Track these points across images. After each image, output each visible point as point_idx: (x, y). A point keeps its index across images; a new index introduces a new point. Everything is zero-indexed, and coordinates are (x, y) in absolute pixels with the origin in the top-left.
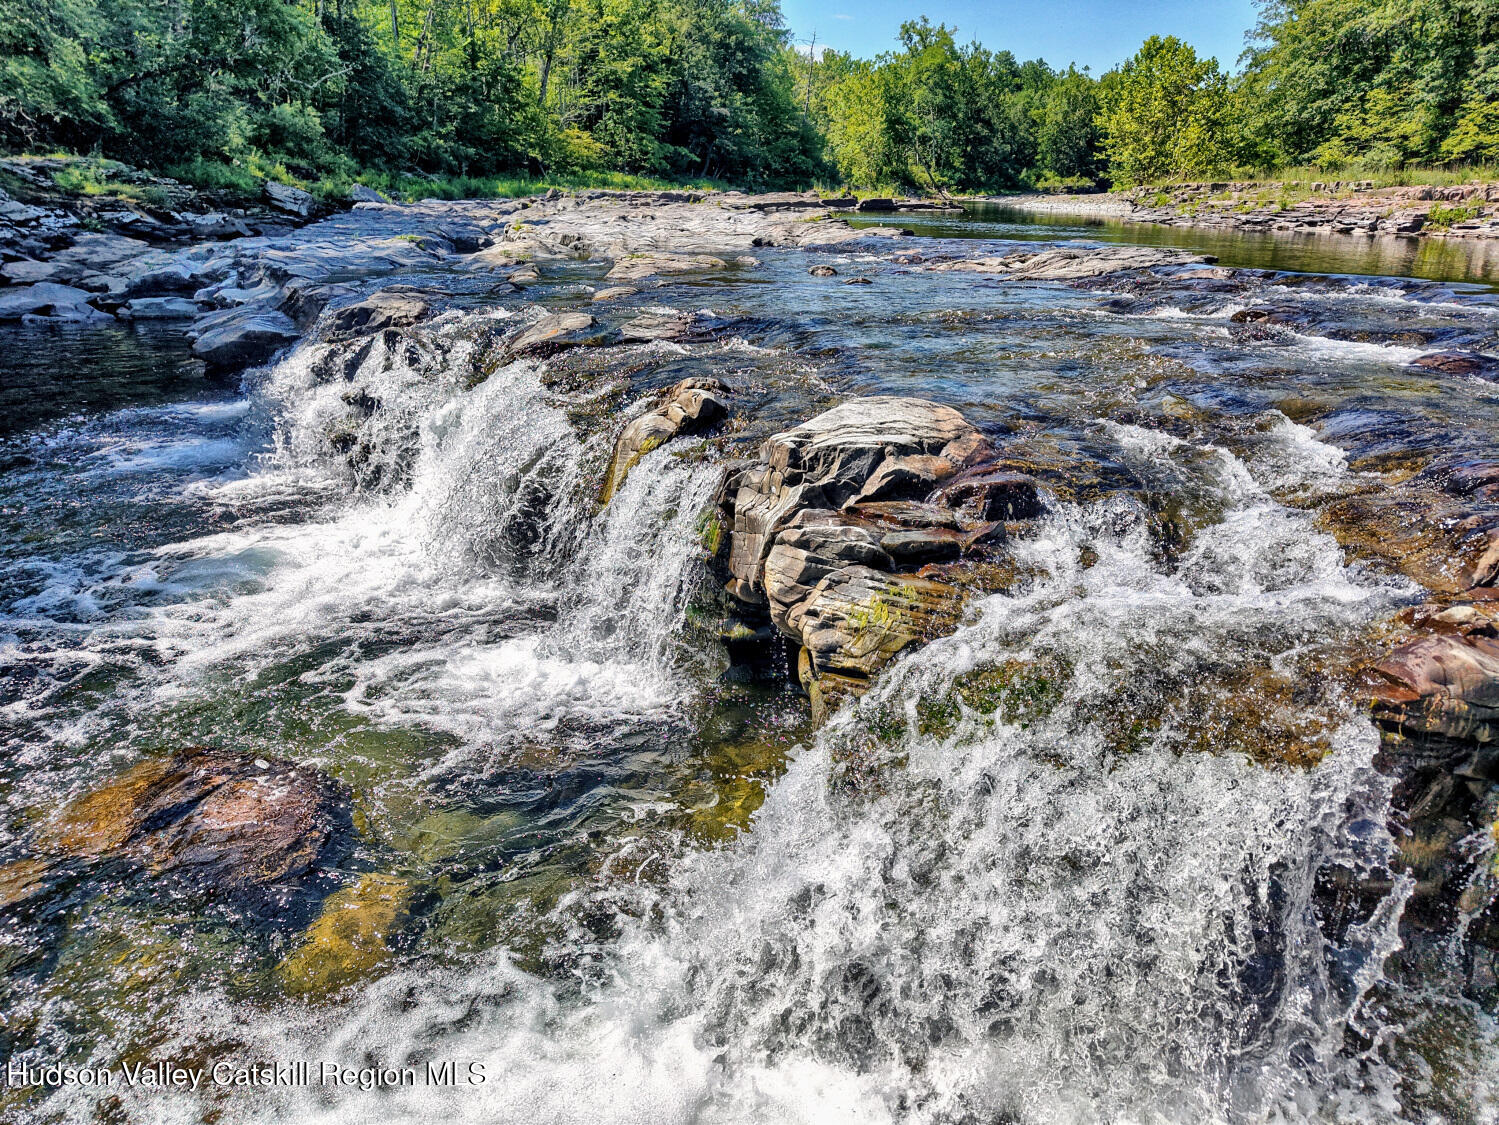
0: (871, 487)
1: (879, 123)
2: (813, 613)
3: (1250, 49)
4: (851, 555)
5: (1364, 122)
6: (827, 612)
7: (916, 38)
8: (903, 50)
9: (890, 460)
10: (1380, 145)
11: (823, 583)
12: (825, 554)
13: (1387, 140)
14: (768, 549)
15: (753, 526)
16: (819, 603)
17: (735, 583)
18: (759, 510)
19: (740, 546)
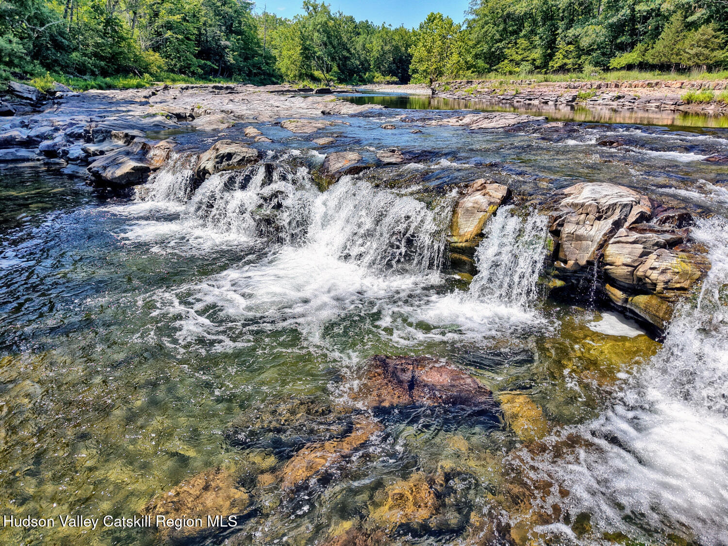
0: (632, 218)
1: (299, 49)
2: (653, 268)
3: (467, 19)
4: (658, 245)
5: (517, 53)
6: (662, 267)
7: (311, 8)
8: (306, 14)
9: (634, 208)
10: (524, 63)
11: (653, 257)
12: (648, 245)
13: (527, 61)
14: (602, 246)
15: (579, 238)
16: (656, 264)
17: (565, 262)
18: (581, 231)
19: (568, 247)
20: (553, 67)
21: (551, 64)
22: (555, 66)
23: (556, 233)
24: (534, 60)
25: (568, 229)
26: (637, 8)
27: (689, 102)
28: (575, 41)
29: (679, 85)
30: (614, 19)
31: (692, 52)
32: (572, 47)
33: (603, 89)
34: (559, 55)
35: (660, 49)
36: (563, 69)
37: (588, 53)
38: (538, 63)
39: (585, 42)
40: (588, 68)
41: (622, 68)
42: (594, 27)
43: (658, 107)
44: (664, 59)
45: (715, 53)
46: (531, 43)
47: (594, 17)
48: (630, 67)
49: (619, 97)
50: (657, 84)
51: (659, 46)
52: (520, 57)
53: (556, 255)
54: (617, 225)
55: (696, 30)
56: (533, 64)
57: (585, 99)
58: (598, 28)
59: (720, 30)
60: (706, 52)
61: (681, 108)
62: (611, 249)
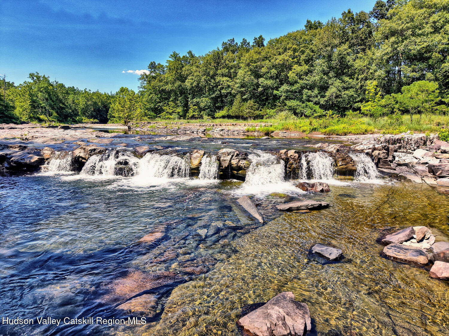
0: (235, 155)
1: (28, 102)
5: (169, 109)
7: (35, 78)
9: (235, 153)
11: (241, 161)
13: (175, 113)
14: (230, 161)
15: (225, 160)
16: (242, 163)
17: (222, 167)
19: (223, 163)
20: (188, 116)
21: (187, 114)
22: (190, 115)
23: (219, 160)
24: (179, 112)
25: (222, 159)
26: (222, 91)
27: (248, 131)
28: (197, 104)
29: (244, 125)
30: (214, 96)
31: (248, 111)
32: (196, 107)
33: (215, 126)
34: (190, 111)
35: (234, 110)
36: (193, 117)
37: (204, 110)
38: (181, 114)
39: (202, 105)
40: (205, 117)
41: (220, 118)
42: (205, 98)
43: (238, 133)
44: (237, 114)
45: (256, 112)
46: (176, 104)
47: (204, 94)
48: (223, 117)
49: (222, 130)
50: (236, 124)
51: (234, 108)
52: (171, 111)
53: (220, 165)
54: (232, 156)
55: (247, 102)
56: (178, 114)
57: (209, 130)
58: (207, 99)
59: (256, 102)
60: (252, 111)
61: (246, 134)
62: (232, 161)
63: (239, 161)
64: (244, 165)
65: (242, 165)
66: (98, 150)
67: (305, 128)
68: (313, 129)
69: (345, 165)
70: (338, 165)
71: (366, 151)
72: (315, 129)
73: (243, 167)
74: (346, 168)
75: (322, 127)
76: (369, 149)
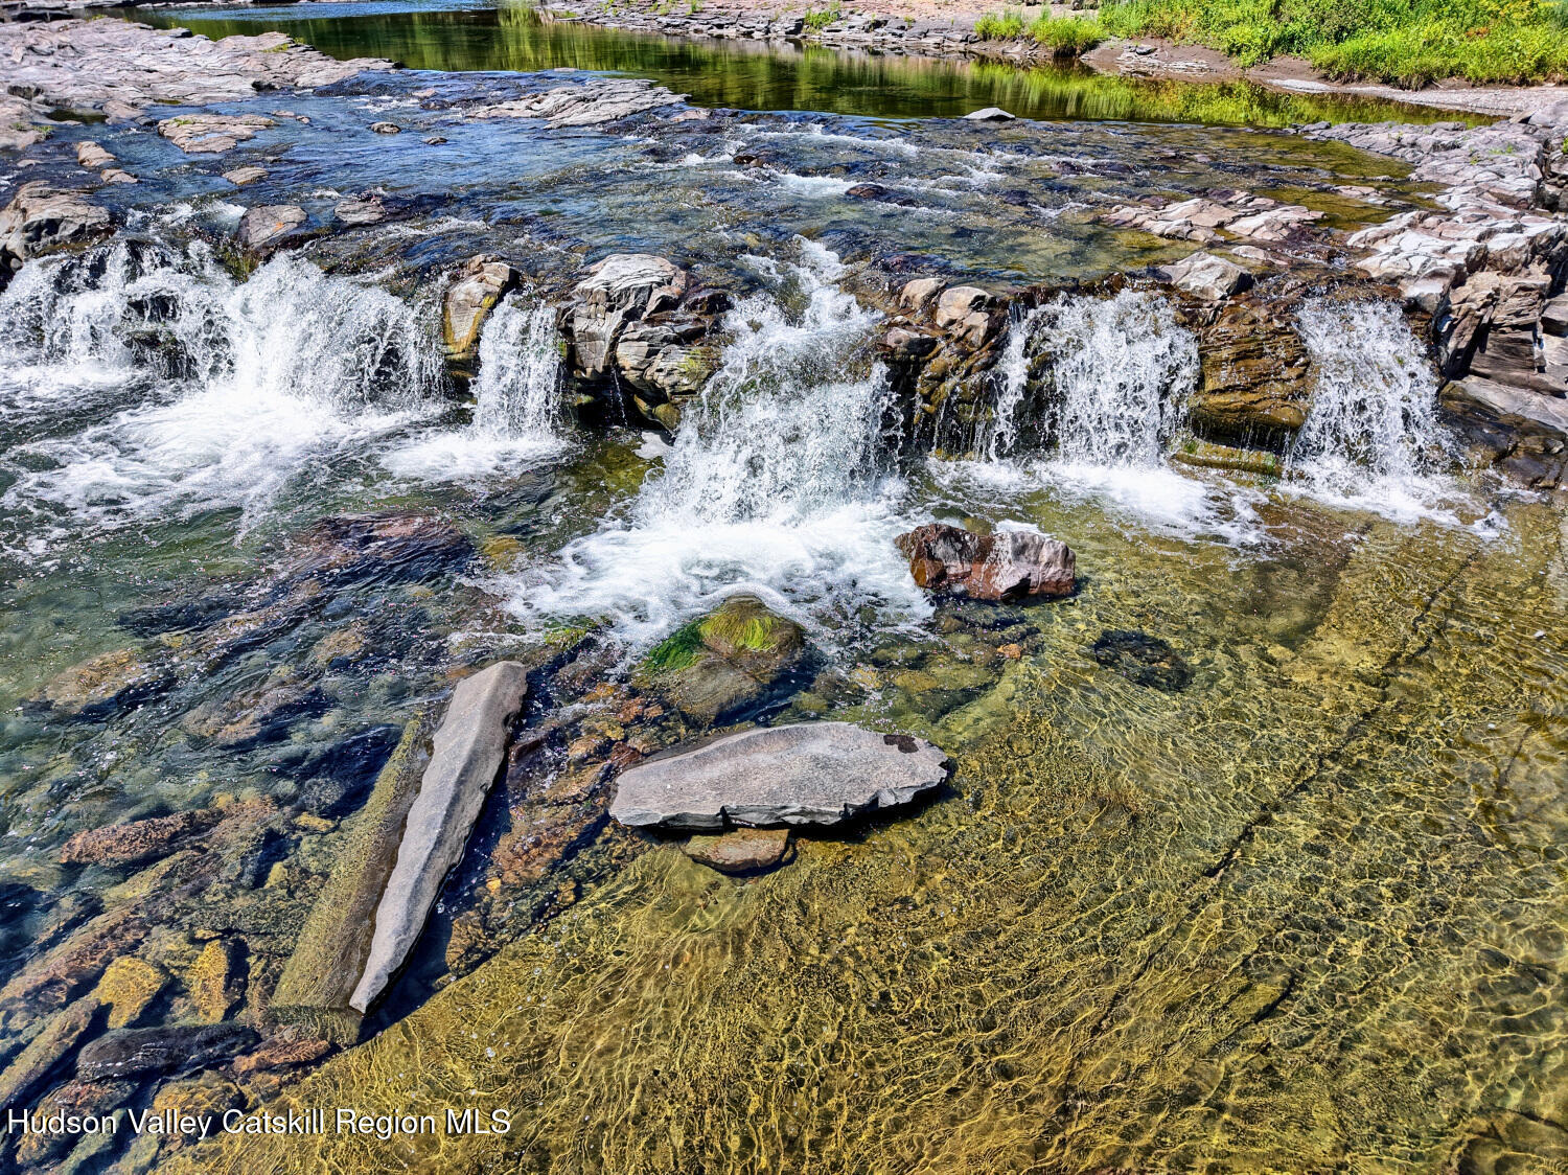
0: (652, 306)
2: (660, 370)
4: (666, 339)
6: (669, 368)
9: (655, 291)
11: (660, 355)
12: (655, 342)
14: (613, 346)
15: (592, 337)
16: (662, 365)
17: (584, 370)
18: (594, 328)
19: (583, 350)
23: (568, 332)
25: (579, 325)
27: (986, 37)
43: (938, 45)
49: (877, 24)
53: (571, 362)
54: (631, 315)
57: (819, 26)
61: (974, 47)
62: (621, 350)
63: (652, 353)
64: (675, 378)
65: (661, 378)
66: (72, 229)
67: (1241, 33)
68: (1277, 43)
69: (1246, 390)
70: (1210, 385)
71: (1411, 291)
72: (1287, 43)
73: (668, 391)
74: (1243, 409)
75: (1325, 29)
76: (1436, 275)
